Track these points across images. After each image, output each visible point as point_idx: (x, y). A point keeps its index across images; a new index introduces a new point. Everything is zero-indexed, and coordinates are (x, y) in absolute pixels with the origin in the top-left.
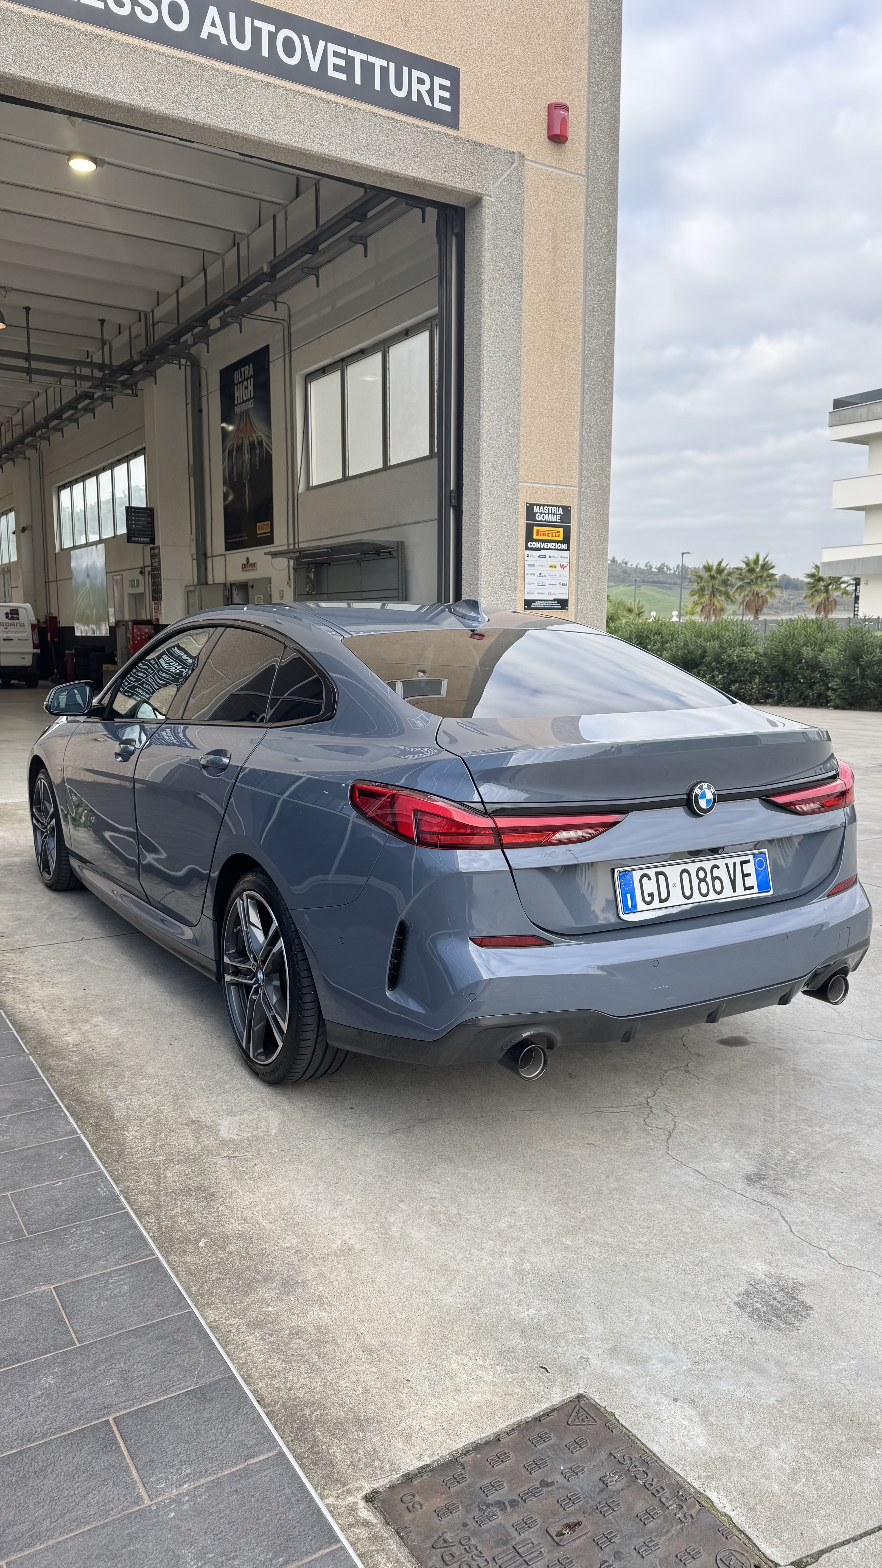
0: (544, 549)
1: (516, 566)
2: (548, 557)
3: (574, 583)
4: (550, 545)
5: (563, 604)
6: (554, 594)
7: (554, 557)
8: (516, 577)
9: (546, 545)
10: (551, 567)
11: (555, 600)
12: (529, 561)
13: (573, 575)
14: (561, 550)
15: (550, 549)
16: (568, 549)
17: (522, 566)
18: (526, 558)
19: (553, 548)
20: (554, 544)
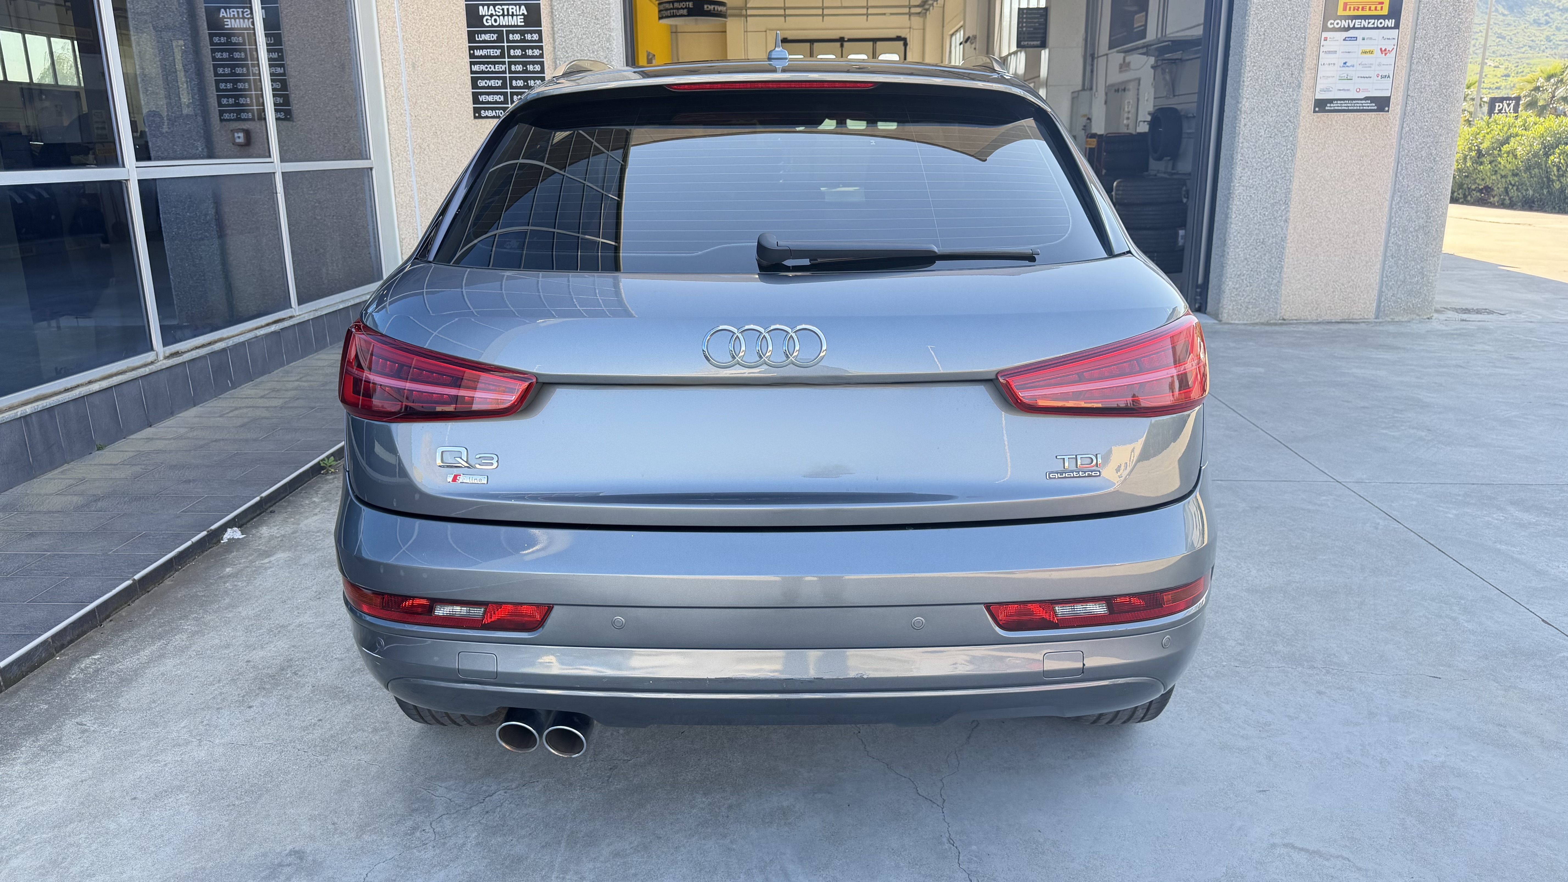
0: (1354, 28)
1: (1303, 54)
2: (1360, 39)
3: (1403, 74)
4: (1364, 23)
5: (1382, 104)
6: (1366, 90)
7: (1371, 39)
8: (1301, 69)
9: (1357, 23)
10: (1365, 52)
11: (1366, 98)
12: (1327, 46)
13: (1404, 62)
14: (1383, 28)
15: (1364, 28)
16: (1397, 26)
17: (1316, 53)
18: (1323, 42)
19: (1370, 26)
20: (1373, 21)
